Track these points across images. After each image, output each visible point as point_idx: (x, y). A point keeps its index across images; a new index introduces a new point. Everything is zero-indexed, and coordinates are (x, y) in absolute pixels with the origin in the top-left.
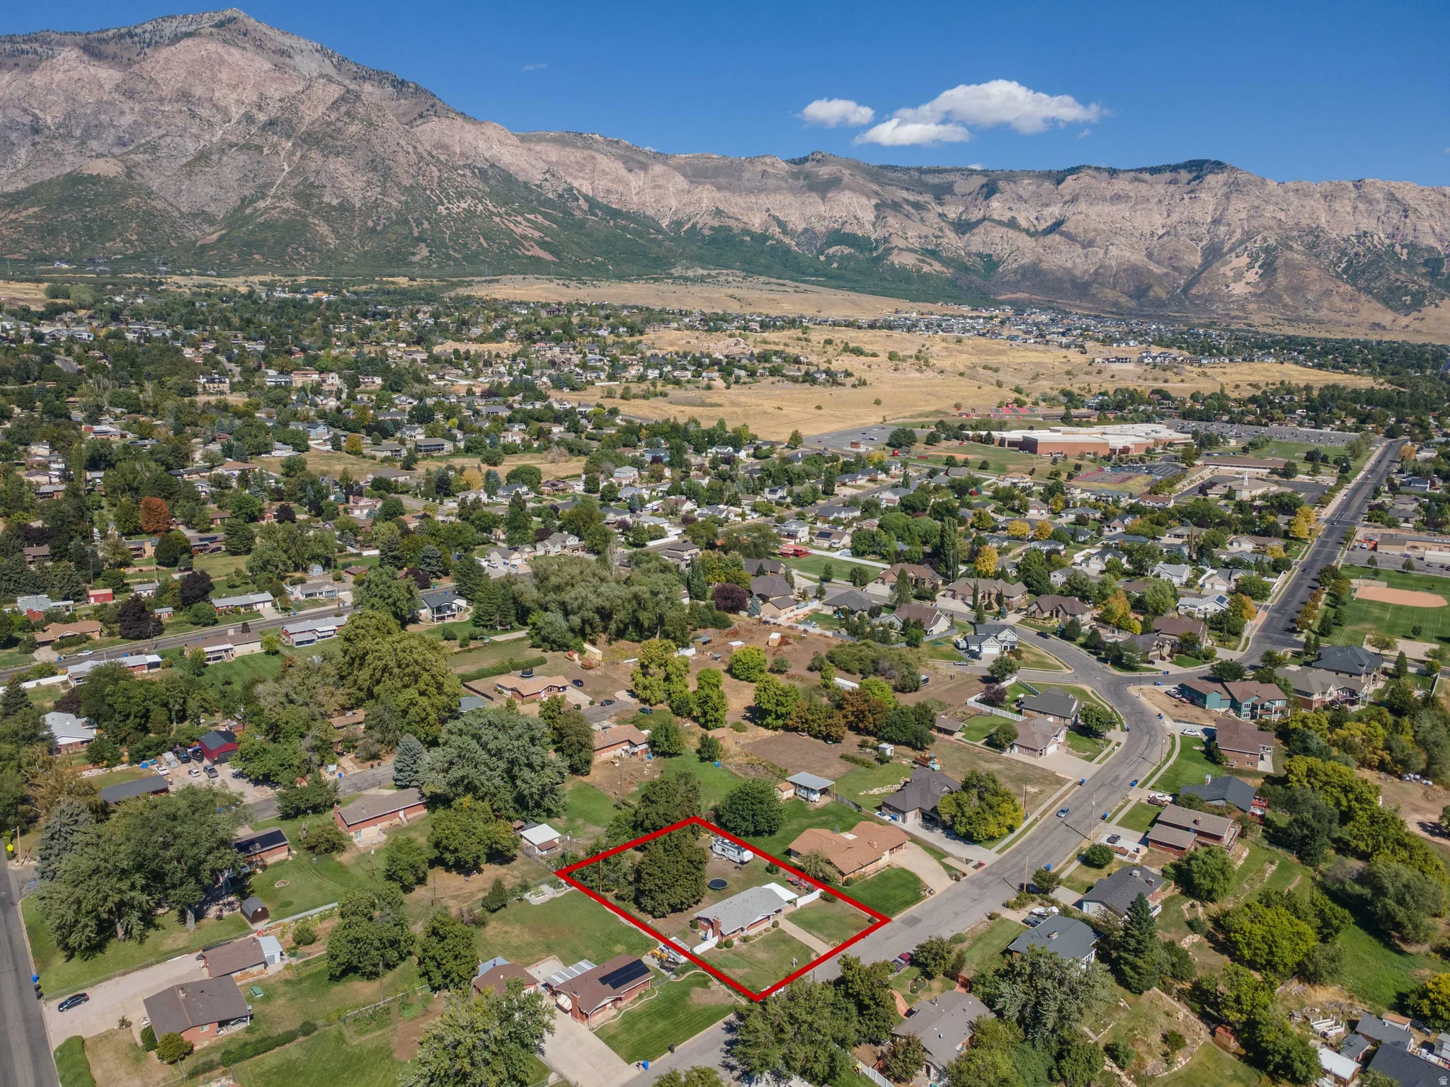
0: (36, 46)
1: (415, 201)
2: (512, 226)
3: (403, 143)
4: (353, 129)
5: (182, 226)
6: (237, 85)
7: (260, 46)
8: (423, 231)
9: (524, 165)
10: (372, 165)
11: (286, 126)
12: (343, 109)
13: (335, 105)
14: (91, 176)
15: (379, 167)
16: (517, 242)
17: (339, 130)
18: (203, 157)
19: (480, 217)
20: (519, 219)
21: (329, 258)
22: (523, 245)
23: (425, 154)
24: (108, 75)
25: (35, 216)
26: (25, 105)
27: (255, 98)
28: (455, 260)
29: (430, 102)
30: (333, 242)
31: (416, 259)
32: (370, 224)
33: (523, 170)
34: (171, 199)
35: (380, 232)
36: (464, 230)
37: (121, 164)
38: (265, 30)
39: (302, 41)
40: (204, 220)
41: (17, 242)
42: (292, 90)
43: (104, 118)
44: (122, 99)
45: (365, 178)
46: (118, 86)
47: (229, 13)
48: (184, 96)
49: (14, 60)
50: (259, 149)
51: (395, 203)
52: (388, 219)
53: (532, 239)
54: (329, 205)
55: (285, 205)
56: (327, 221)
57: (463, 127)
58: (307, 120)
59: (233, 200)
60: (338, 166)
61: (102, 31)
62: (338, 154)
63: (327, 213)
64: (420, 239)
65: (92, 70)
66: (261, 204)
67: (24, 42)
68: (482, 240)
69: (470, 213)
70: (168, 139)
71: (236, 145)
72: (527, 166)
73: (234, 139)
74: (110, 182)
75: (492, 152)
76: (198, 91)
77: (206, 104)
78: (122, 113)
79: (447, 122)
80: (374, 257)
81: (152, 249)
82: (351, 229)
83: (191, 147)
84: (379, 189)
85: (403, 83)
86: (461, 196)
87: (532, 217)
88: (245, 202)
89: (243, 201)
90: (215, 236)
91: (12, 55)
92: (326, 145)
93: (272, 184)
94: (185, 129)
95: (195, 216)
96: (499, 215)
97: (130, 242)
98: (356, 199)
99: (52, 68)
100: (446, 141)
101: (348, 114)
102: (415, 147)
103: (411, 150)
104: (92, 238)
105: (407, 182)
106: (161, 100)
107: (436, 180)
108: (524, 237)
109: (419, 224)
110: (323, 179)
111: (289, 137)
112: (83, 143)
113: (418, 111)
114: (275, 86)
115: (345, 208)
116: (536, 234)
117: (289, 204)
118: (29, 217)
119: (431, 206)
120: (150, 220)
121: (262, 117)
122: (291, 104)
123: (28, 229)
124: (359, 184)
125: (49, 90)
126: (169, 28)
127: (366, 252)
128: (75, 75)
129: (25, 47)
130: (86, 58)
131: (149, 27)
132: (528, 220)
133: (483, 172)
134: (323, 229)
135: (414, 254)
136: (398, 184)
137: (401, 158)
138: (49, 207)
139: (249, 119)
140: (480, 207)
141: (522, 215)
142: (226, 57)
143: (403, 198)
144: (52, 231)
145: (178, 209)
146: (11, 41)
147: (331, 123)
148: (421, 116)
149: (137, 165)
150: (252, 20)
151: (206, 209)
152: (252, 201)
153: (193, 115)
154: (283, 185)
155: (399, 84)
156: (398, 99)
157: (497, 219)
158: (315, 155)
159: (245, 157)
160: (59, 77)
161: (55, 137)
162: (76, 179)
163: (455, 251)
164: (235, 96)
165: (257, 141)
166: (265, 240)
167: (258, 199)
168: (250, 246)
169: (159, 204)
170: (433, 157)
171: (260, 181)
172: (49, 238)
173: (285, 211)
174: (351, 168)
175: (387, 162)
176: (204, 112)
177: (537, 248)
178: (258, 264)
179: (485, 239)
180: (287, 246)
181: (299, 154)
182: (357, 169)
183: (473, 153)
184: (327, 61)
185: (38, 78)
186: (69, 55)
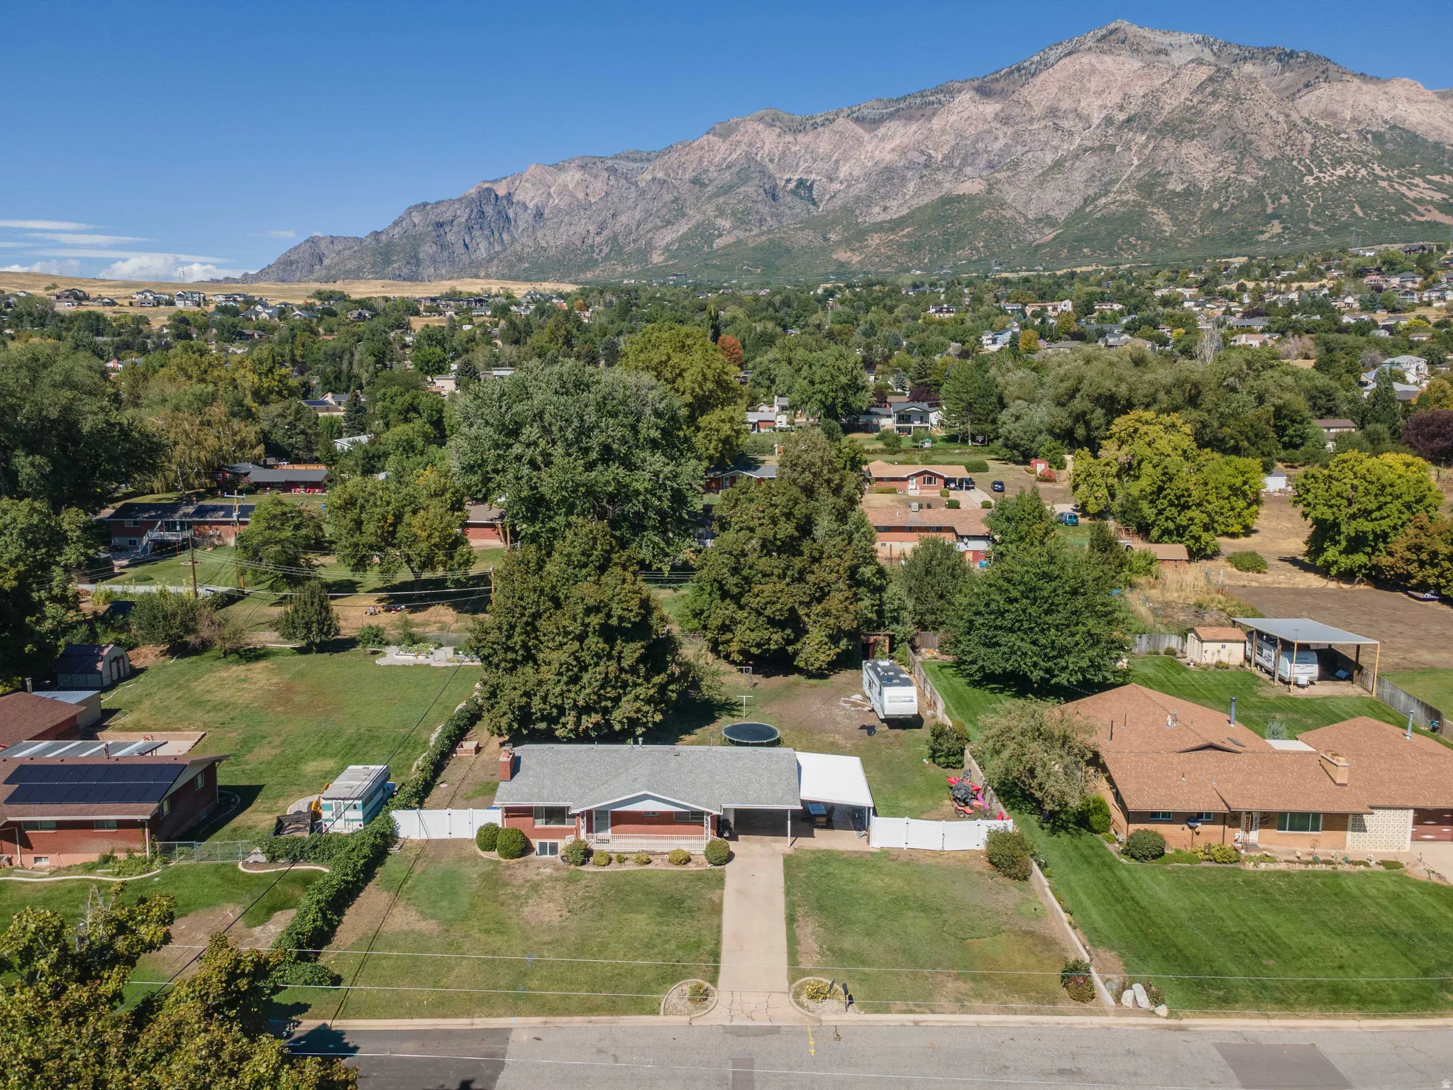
0: (941, 96)
1: (1275, 174)
2: (1404, 189)
3: (1273, 113)
4: (1215, 108)
5: (1025, 231)
6: (1103, 91)
7: (1136, 50)
8: (1281, 206)
9: (1438, 122)
10: (1231, 144)
11: (1144, 120)
12: (1209, 90)
13: (1201, 87)
14: (958, 196)
15: (1239, 145)
16: (1405, 207)
17: (1200, 113)
18: (1058, 165)
19: (1359, 183)
20: (1417, 180)
21: (1162, 246)
22: (1415, 210)
23: (1299, 122)
24: (991, 108)
25: (909, 235)
26: (923, 148)
27: (1118, 100)
28: (1315, 234)
29: (1322, 68)
30: (1169, 229)
31: (1262, 238)
32: (1216, 206)
33: (1436, 128)
34: (1020, 208)
35: (1227, 213)
36: (1333, 200)
37: (985, 183)
38: (1145, 34)
39: (1183, 36)
40: (1046, 224)
41: (889, 258)
42: (1158, 83)
43: (980, 146)
44: (999, 125)
45: (1219, 159)
46: (997, 115)
47: (1112, 26)
48: (1053, 112)
49: (920, 112)
50: (1112, 148)
51: (1250, 180)
52: (1237, 199)
53: (1431, 202)
54: (1173, 192)
55: (1125, 198)
56: (1167, 208)
57: (1360, 89)
58: (1168, 108)
59: (1077, 200)
60: (1193, 150)
61: (997, 72)
62: (1192, 138)
63: (1169, 202)
64: (1275, 216)
65: (981, 108)
66: (1103, 201)
67: (932, 94)
68: (1357, 209)
69: (1348, 180)
70: (1030, 155)
71: (1091, 149)
72: (1442, 124)
73: (1089, 144)
74: (971, 198)
75: (1397, 112)
76: (1066, 104)
77: (1071, 116)
78: (996, 138)
79: (1340, 86)
80: (1213, 240)
81: (993, 255)
82: (1193, 214)
83: (1049, 158)
84: (1233, 168)
85: (1291, 55)
86: (1339, 162)
87: (1437, 178)
88: (1087, 201)
89: (1085, 200)
90: (1051, 236)
91: (920, 107)
92: (1182, 131)
93: (1118, 180)
94: (1046, 143)
95: (1040, 220)
96: (1389, 179)
97: (977, 249)
98: (1205, 183)
99: (949, 111)
100: (1335, 107)
101: (1213, 94)
102: (1287, 116)
103: (1281, 119)
104: (948, 250)
105: (1268, 156)
106: (1031, 120)
107: (1308, 148)
108: (1420, 201)
109: (1275, 198)
110: (1172, 166)
111: (1144, 130)
112: (960, 170)
113: (1304, 80)
114: (1140, 83)
115: (1192, 192)
116: (1438, 196)
117: (1130, 197)
118: (904, 236)
119: (1295, 177)
120: (998, 228)
121: (1122, 117)
122: (1153, 98)
123: (901, 246)
124: (1211, 165)
125: (943, 132)
126: (1052, 54)
127: (1204, 237)
128: (966, 114)
129: (932, 99)
130: (977, 98)
131: (1036, 58)
132: (1429, 182)
133: (1378, 137)
134: (1161, 216)
135: (1262, 232)
136: (1258, 160)
137: (1268, 130)
138: (920, 226)
139: (1109, 121)
140: (1363, 172)
141: (1422, 176)
142: (1098, 66)
143: (1261, 174)
144: (918, 247)
145: (1025, 216)
146: (922, 96)
147: (1193, 107)
148: (1307, 86)
149: (998, 182)
150: (1135, 28)
151: (1051, 213)
152: (1095, 199)
153: (1057, 128)
154: (1128, 180)
155: (1286, 57)
156: (1283, 72)
157: (1384, 184)
158: (1169, 144)
159: (1096, 158)
160: (952, 118)
161: (938, 169)
162: (948, 200)
163: (1317, 224)
164: (1100, 102)
165: (1112, 140)
166: (1098, 233)
167: (1100, 197)
168: (1081, 241)
169: (1008, 213)
170: (1309, 123)
171: (1105, 180)
172: (914, 253)
173: (1124, 204)
174: (1205, 150)
175: (1249, 137)
176: (1066, 124)
177: (1437, 212)
178: (1085, 256)
179: (1362, 207)
180: (1118, 237)
181: (1151, 146)
182: (1213, 150)
183: (1369, 115)
184: (1207, 50)
185: (936, 123)
186: (966, 97)
